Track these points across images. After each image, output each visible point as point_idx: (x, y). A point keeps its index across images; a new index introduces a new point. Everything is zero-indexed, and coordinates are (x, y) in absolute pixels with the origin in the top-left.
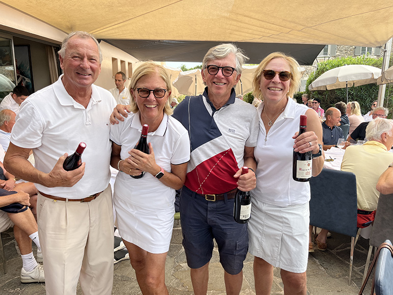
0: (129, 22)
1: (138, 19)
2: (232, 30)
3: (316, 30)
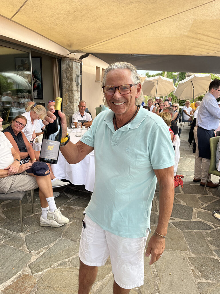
0: (111, 40)
1: (118, 38)
2: (191, 46)
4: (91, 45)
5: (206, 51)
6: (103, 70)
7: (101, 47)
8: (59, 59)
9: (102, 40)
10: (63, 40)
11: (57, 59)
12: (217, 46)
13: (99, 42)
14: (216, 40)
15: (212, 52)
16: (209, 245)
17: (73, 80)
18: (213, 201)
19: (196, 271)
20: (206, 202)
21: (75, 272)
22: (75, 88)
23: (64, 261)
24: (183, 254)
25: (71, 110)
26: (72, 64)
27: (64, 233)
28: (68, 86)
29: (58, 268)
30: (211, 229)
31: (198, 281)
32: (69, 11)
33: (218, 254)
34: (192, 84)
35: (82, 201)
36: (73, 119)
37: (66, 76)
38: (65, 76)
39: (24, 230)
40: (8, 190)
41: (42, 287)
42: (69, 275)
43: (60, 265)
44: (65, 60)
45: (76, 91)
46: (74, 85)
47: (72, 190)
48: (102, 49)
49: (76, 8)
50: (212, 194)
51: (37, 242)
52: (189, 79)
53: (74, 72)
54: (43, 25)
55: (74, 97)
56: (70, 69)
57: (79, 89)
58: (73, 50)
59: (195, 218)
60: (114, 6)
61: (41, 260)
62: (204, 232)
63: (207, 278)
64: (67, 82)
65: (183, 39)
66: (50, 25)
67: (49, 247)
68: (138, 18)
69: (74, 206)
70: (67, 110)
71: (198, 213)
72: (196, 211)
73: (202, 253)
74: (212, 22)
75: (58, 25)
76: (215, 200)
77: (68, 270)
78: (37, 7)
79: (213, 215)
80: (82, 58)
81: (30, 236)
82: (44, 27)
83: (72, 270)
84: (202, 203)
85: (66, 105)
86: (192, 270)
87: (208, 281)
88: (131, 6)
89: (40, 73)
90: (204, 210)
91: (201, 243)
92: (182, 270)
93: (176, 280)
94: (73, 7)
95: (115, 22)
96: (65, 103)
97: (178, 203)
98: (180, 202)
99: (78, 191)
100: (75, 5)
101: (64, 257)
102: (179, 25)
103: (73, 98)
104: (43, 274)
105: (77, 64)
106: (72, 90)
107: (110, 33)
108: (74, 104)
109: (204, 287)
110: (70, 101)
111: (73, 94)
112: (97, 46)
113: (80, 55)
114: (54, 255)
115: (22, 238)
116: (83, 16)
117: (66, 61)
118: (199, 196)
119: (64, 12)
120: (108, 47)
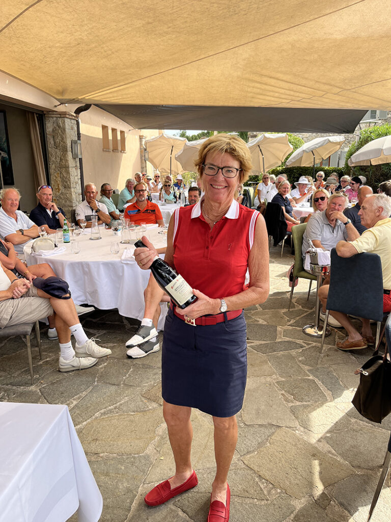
0: (131, 85)
1: (142, 81)
2: (255, 93)
3: (356, 94)
4: (97, 92)
5: (276, 99)
6: (114, 130)
7: (115, 94)
8: (39, 114)
9: (117, 84)
10: (52, 84)
11: (36, 114)
12: (292, 93)
13: (111, 87)
14: (289, 84)
15: (284, 101)
16: (301, 365)
17: (67, 149)
18: (302, 316)
19: (287, 395)
20: (293, 317)
21: (128, 419)
22: (71, 163)
23: (108, 409)
24: (268, 379)
25: (68, 201)
26: (64, 123)
27: (98, 377)
28: (59, 161)
29: (102, 417)
30: (302, 347)
31: (291, 404)
32: (69, 44)
33: (312, 374)
34: (260, 150)
35: (115, 336)
36: (76, 215)
37: (55, 143)
38: (52, 142)
39: (35, 382)
40: (7, 322)
41: (86, 442)
42: (120, 423)
43: (104, 413)
44: (50, 116)
45: (74, 169)
46: (69, 158)
47: (94, 323)
48: (116, 98)
49: (81, 39)
50: (300, 307)
51: (62, 393)
52: (256, 141)
53: (68, 136)
54: (22, 63)
55: (72, 179)
56: (60, 131)
57: (78, 165)
58: (66, 99)
59: (280, 338)
60: (139, 37)
61: (74, 413)
62: (293, 352)
63: (301, 400)
64: (56, 153)
65: (242, 83)
66: (34, 62)
67: (80, 397)
68: (175, 54)
69: (104, 343)
70: (61, 200)
71: (284, 331)
72: (281, 329)
73: (293, 375)
74: (282, 60)
75: (48, 63)
76: (305, 314)
77: (117, 417)
78: (19, 37)
79: (304, 332)
80: (78, 111)
81: (47, 387)
82: (24, 65)
83: (123, 417)
84: (288, 319)
85: (58, 192)
86: (282, 394)
87: (302, 403)
88: (164, 38)
89: (4, 139)
90: (291, 327)
91: (290, 364)
92: (269, 396)
93: (263, 407)
94: (77, 37)
95: (140, 58)
96: (56, 189)
97: (256, 323)
98: (258, 321)
99: (105, 324)
100: (81, 35)
101: (107, 405)
102: (236, 64)
103: (70, 180)
104: (82, 427)
105: (71, 123)
106: (67, 166)
107: (130, 74)
108: (72, 190)
109: (299, 410)
110: (65, 185)
111: (70, 174)
112: (108, 93)
113: (76, 106)
114: (91, 404)
115: (36, 391)
116: (90, 50)
117: (52, 117)
118: (285, 310)
119: (61, 45)
120: (126, 94)
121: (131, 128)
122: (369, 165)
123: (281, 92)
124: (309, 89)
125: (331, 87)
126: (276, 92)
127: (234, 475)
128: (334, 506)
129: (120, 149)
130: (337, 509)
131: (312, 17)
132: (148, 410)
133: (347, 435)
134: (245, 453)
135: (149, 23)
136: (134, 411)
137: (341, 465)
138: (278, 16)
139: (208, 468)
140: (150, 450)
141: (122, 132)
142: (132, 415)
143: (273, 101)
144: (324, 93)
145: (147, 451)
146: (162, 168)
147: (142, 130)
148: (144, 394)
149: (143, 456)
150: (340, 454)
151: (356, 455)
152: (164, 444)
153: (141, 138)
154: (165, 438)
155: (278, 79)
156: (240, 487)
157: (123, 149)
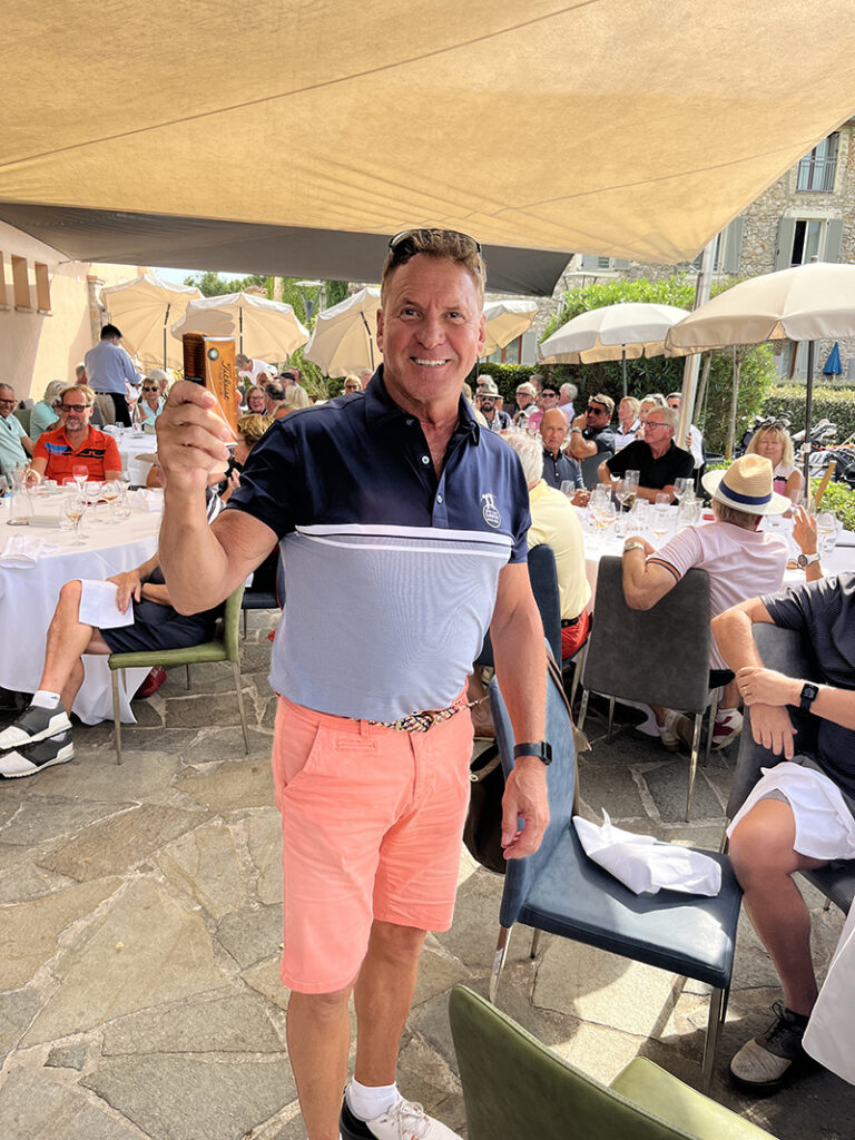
2: (325, 201)
3: (530, 218)
6: (18, 262)
12: (404, 207)
14: (394, 187)
15: (389, 221)
34: (366, 322)
48: (6, 189)
52: (352, 304)
60: (39, 58)
65: (294, 176)
68: (130, 101)
74: (372, 135)
88: (100, 65)
102: (274, 135)
120: (28, 181)
121: (63, 258)
122: (578, 363)
123: (380, 202)
124: (438, 201)
125: (481, 201)
126: (373, 203)
127: (220, 1010)
128: (417, 1048)
129: (34, 304)
130: (421, 1053)
131: (419, 52)
132: (47, 896)
133: (465, 905)
134: (251, 962)
135: (56, 31)
136: (12, 901)
137: (442, 963)
138: (348, 43)
139: (166, 1003)
140: (41, 978)
141: (41, 268)
142: (7, 909)
143: (365, 219)
144: (469, 212)
145: (33, 983)
146: (147, 354)
147: (93, 264)
148: (44, 861)
149: (22, 992)
150: (445, 944)
151: (475, 943)
152: (74, 963)
153: (91, 281)
154: (79, 950)
155: (368, 175)
156: (230, 1032)
157: (44, 306)
